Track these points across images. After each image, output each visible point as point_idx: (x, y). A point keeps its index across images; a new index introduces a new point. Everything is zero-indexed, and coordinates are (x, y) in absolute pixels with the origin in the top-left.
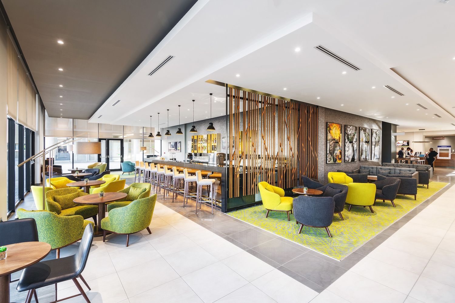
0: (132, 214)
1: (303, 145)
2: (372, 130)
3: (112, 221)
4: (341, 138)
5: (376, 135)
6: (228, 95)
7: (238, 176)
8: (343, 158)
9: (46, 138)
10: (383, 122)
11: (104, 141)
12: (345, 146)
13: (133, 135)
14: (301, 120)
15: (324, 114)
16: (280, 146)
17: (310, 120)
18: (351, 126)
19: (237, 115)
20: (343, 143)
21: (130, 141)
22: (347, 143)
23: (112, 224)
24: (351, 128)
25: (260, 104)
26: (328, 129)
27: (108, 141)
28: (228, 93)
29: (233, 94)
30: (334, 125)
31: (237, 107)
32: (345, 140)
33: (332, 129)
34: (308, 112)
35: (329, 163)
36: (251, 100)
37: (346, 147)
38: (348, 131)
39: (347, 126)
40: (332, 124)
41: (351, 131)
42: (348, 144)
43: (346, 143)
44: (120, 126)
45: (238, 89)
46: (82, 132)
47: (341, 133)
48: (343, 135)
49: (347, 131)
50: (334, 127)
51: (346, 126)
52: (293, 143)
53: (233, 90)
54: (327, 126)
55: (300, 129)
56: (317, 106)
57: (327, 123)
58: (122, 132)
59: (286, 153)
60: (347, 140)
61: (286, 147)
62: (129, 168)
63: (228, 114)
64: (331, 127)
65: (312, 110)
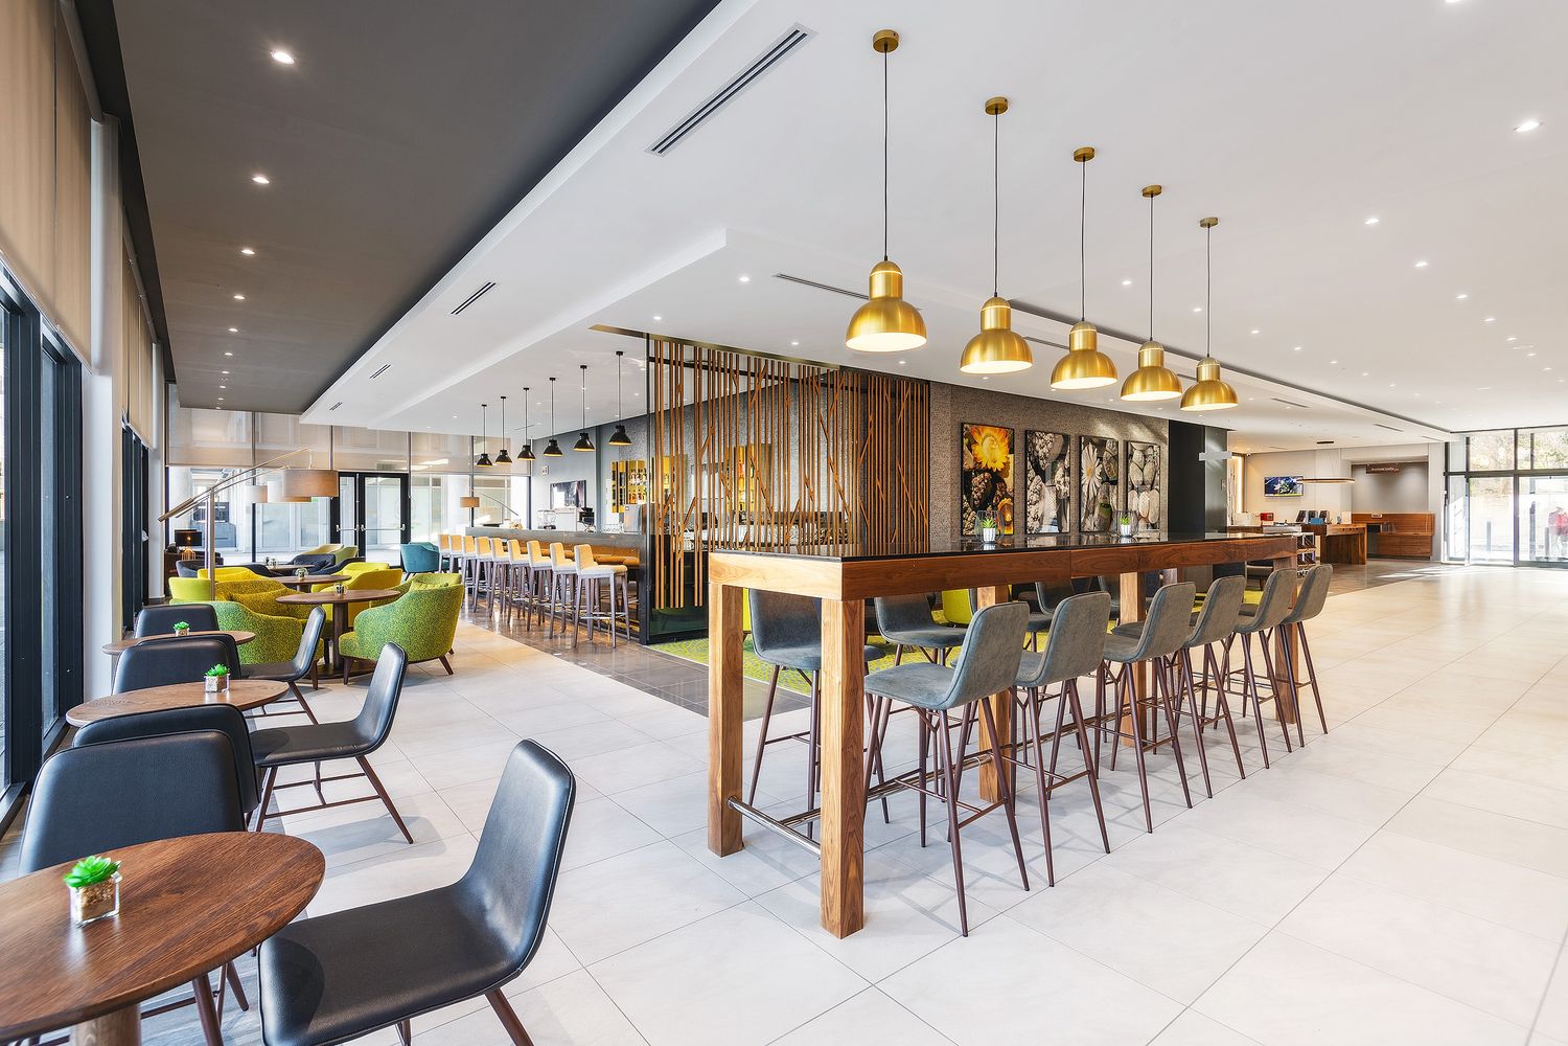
0: (406, 621)
1: (879, 484)
2: (1126, 443)
3: (362, 637)
4: (1011, 465)
5: (1145, 457)
6: (650, 359)
7: (680, 557)
8: (1019, 521)
9: (172, 470)
10: (1171, 422)
11: (351, 480)
12: (1026, 488)
13: (446, 461)
14: (871, 419)
15: (948, 402)
16: (807, 483)
17: (901, 416)
18: (1046, 433)
19: (676, 414)
20: (1020, 482)
21: (437, 482)
22: (1035, 480)
23: (362, 643)
24: (1047, 438)
25: (742, 380)
26: (965, 439)
27: (360, 478)
28: (652, 355)
29: (666, 356)
30: (988, 430)
31: (678, 389)
32: (1026, 472)
33: (979, 440)
34: (893, 395)
35: (970, 533)
36: (717, 368)
37: (1028, 492)
38: (1037, 448)
39: (1032, 433)
40: (980, 428)
41: (1045, 446)
42: (1035, 482)
43: (1029, 482)
44: (400, 434)
45: (679, 343)
46: (278, 453)
47: (1011, 451)
48: (1022, 458)
49: (1034, 445)
50: (987, 436)
51: (1029, 434)
52: (848, 479)
53: (666, 346)
54: (962, 432)
55: (868, 442)
56: (928, 382)
57: (962, 424)
58: (406, 454)
59: (824, 503)
60: (1032, 473)
61: (823, 485)
62: (425, 561)
63: (652, 410)
64: (976, 435)
65: (909, 391)
